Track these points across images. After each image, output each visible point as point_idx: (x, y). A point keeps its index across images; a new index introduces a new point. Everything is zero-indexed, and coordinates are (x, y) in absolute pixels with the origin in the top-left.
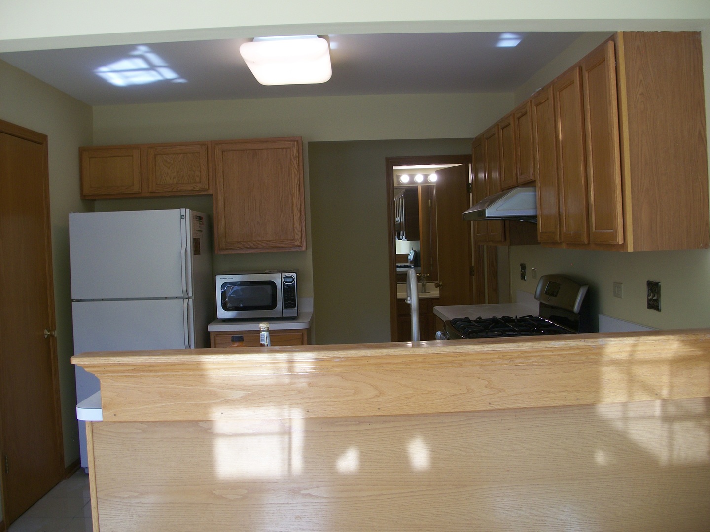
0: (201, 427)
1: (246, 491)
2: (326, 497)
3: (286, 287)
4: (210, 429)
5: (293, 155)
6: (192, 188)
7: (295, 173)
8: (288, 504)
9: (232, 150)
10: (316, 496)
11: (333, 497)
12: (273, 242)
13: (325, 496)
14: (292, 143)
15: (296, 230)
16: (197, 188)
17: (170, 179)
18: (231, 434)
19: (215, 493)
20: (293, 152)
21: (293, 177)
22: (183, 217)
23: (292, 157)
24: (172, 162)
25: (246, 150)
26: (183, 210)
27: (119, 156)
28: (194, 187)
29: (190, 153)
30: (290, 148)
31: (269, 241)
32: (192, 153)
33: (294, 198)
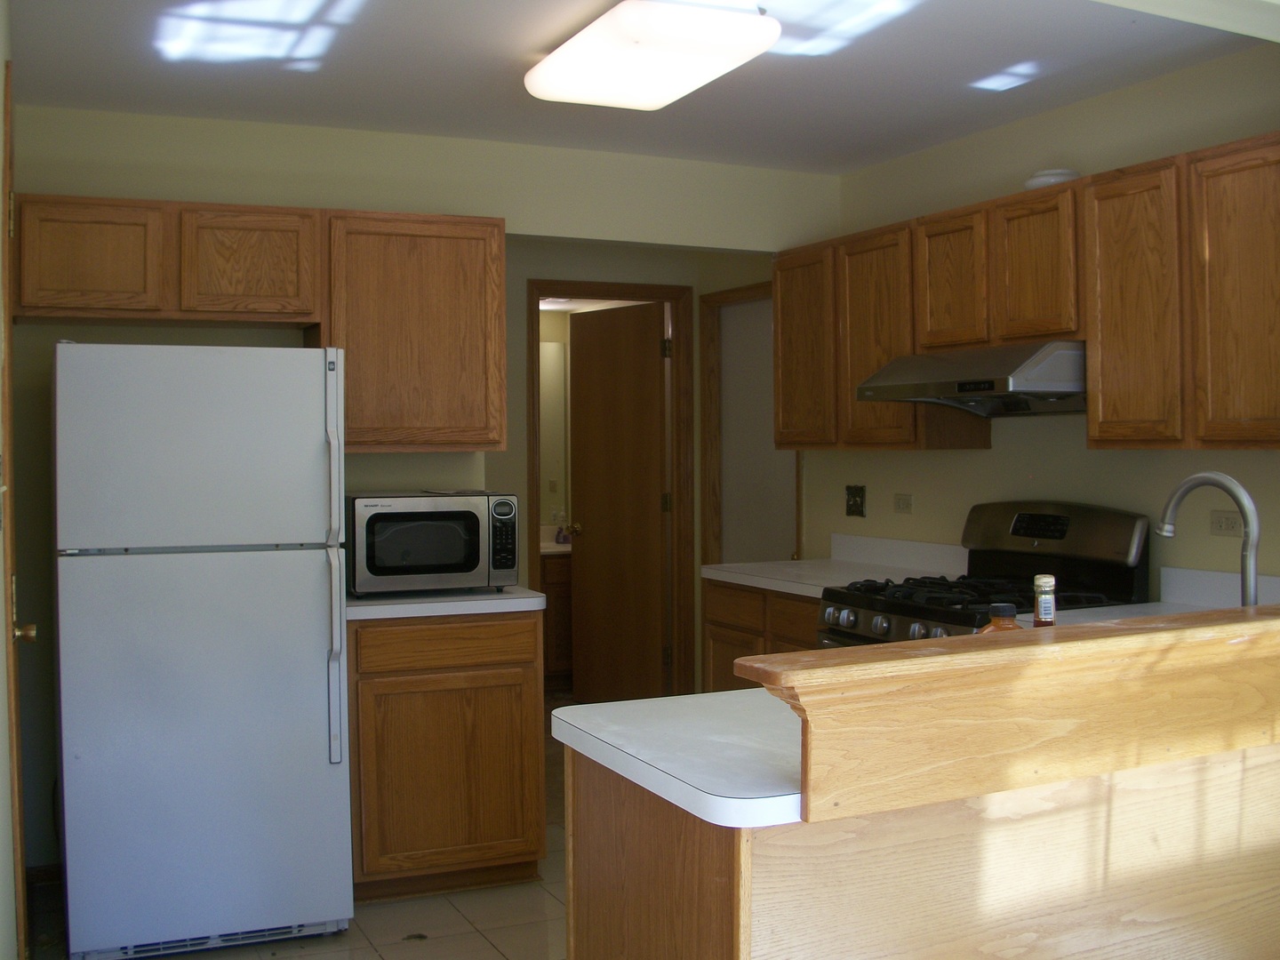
0: (970, 808)
1: (1034, 936)
2: (1157, 923)
3: (498, 524)
4: (983, 810)
5: (491, 253)
6: (279, 307)
7: (493, 291)
8: (1100, 948)
9: (369, 233)
10: (1144, 924)
11: (1168, 921)
12: (446, 431)
13: (1156, 920)
14: (489, 229)
15: (491, 408)
16: (290, 309)
17: (231, 284)
18: (1020, 817)
19: (982, 952)
20: (491, 249)
21: (489, 300)
22: (331, 366)
23: (488, 258)
24: (235, 246)
25: (397, 235)
26: (331, 351)
27: (112, 223)
28: (284, 307)
29: (277, 231)
30: (484, 240)
31: (439, 429)
32: (281, 231)
33: (489, 344)
